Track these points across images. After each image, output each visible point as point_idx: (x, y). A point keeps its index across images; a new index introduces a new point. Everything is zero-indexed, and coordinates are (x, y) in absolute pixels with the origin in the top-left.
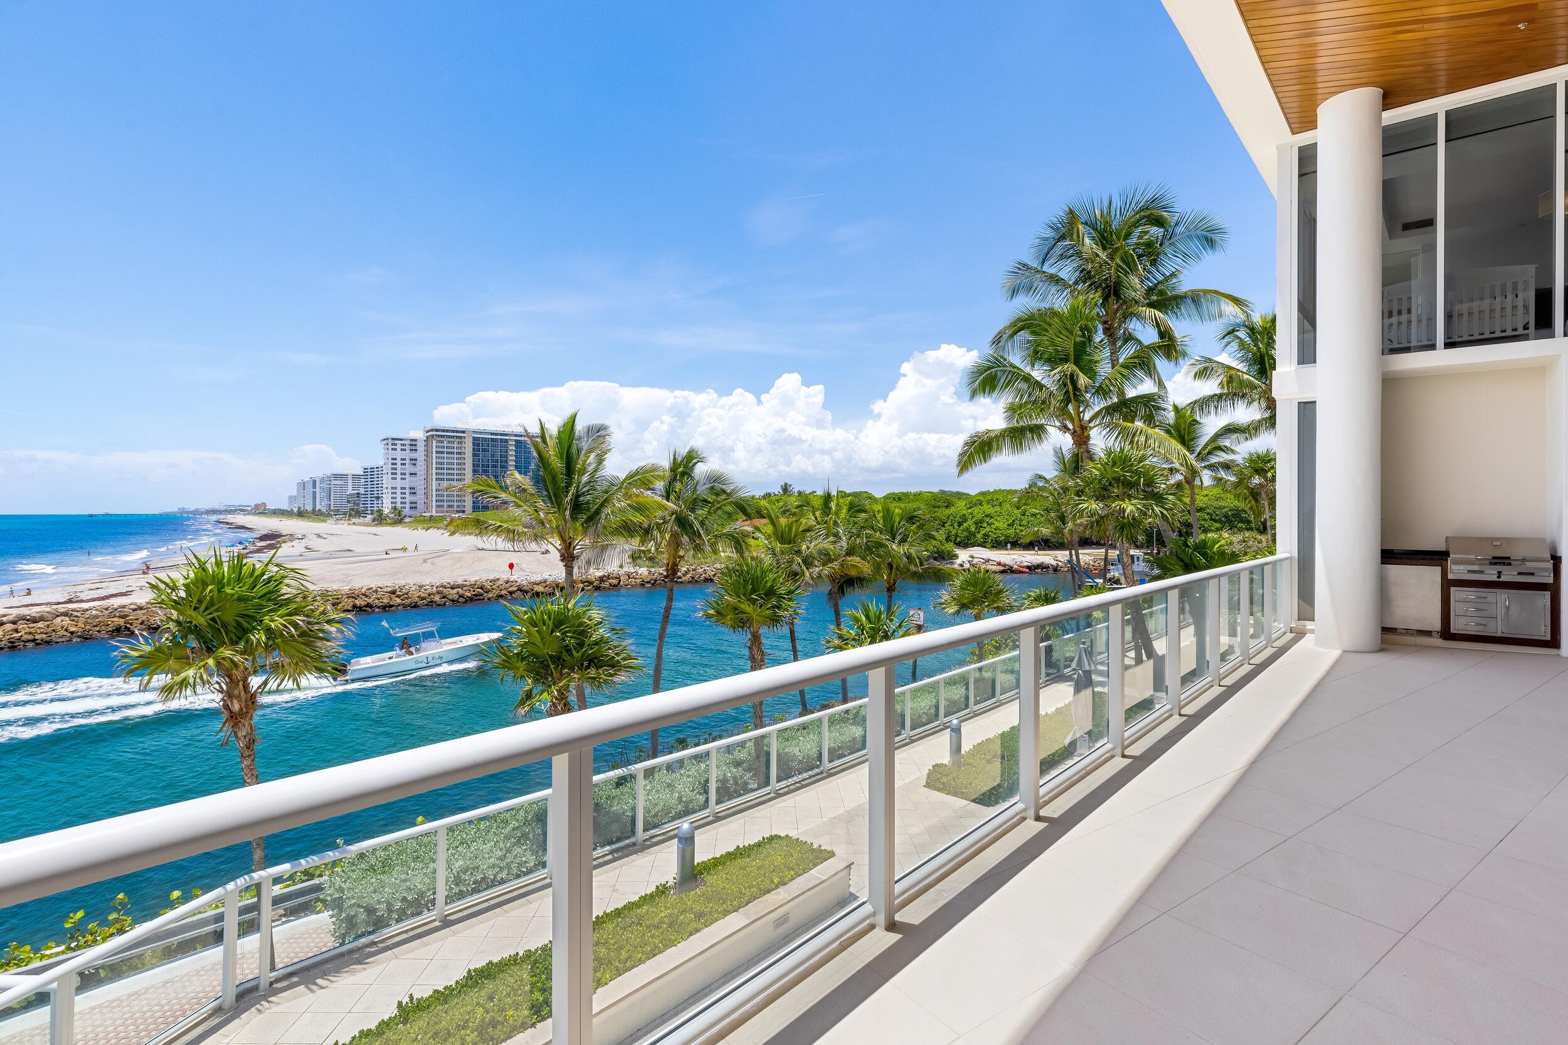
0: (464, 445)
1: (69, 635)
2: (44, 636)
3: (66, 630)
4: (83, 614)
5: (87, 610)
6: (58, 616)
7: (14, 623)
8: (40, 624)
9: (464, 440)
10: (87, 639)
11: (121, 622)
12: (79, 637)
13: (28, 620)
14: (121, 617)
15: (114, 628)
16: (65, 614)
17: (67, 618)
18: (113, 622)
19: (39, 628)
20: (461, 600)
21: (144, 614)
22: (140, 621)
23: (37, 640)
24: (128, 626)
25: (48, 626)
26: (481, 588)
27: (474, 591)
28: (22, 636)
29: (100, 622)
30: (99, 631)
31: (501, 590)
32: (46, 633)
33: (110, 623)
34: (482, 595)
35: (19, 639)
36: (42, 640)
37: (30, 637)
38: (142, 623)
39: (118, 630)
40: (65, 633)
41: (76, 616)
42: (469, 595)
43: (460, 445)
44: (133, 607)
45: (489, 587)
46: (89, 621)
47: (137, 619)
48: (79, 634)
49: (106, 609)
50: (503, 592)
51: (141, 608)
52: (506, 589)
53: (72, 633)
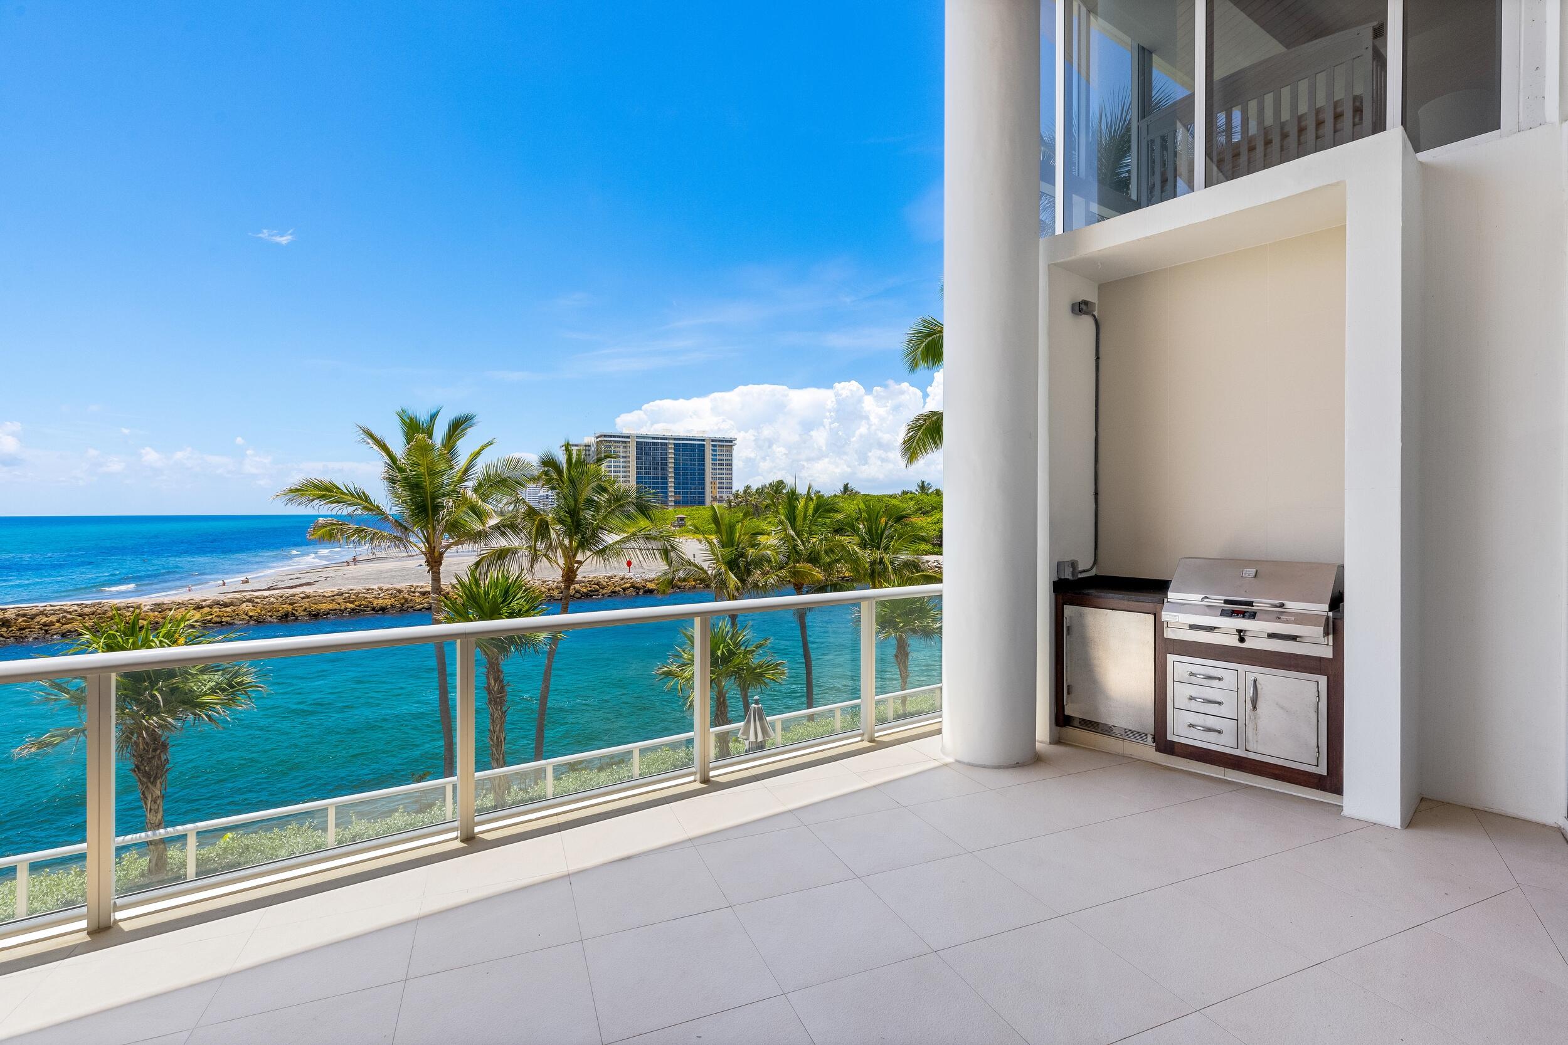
0: (628, 450)
1: (248, 618)
2: (229, 619)
3: (247, 614)
4: (262, 601)
5: (267, 597)
6: (244, 602)
7: (210, 606)
8: (228, 609)
9: (628, 445)
10: (260, 622)
11: (289, 608)
12: (255, 620)
13: (221, 605)
14: (291, 604)
15: (283, 614)
16: (249, 601)
17: (251, 604)
18: (283, 608)
19: (226, 612)
20: (578, 595)
21: (308, 602)
22: (303, 608)
23: (223, 622)
24: (294, 612)
25: (234, 611)
26: (598, 584)
27: (591, 587)
28: (212, 618)
29: (273, 608)
30: (271, 616)
31: (615, 587)
32: (231, 617)
33: (280, 609)
34: (597, 591)
35: (210, 621)
36: (227, 623)
37: (218, 620)
38: (305, 609)
39: (286, 615)
40: (246, 617)
41: (257, 603)
42: (585, 590)
43: (625, 450)
44: (303, 595)
45: (605, 584)
46: (266, 607)
47: (301, 606)
48: (255, 618)
49: (281, 597)
50: (617, 589)
51: (308, 597)
52: (620, 585)
53: (251, 617)
